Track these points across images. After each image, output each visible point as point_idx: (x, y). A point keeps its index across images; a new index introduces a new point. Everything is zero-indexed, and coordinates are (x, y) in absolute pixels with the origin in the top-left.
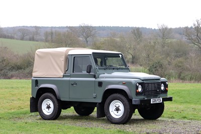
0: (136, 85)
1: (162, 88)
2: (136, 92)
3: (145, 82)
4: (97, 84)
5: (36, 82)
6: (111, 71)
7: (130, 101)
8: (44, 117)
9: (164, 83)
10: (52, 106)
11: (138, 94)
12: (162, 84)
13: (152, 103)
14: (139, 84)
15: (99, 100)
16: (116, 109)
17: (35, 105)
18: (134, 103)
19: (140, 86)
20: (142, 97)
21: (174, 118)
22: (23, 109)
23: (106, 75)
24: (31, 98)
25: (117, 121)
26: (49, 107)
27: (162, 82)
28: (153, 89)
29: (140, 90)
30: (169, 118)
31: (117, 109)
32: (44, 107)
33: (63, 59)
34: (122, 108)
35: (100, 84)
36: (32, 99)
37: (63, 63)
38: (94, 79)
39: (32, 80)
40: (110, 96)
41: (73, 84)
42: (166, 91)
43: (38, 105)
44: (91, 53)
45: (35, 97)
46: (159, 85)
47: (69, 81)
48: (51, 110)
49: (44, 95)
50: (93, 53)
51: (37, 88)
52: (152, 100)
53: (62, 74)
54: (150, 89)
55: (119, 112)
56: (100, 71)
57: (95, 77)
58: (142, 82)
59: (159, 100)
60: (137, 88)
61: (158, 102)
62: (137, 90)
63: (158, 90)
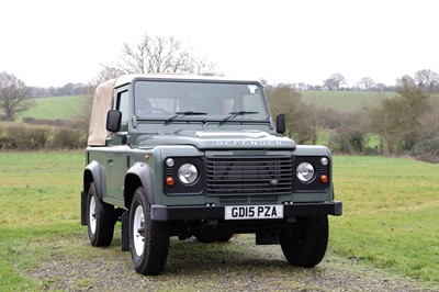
0: (166, 165)
3: (209, 154)
4: (126, 161)
9: (314, 160)
12: (306, 164)
18: (152, 216)
19: (188, 166)
20: (198, 201)
26: (95, 216)
27: (304, 159)
28: (251, 178)
41: (109, 163)
42: (321, 185)
43: (87, 210)
52: (228, 209)
53: (105, 137)
58: (202, 154)
61: (262, 216)
62: (169, 179)
63: (274, 182)
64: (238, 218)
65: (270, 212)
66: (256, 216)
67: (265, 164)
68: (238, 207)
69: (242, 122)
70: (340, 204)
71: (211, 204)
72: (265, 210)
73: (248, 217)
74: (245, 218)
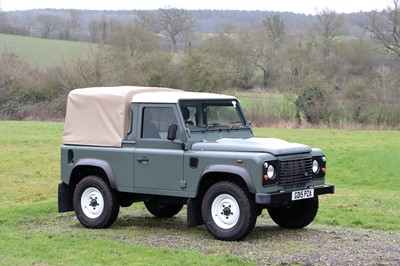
0: (264, 167)
1: (315, 169)
2: (264, 179)
3: (280, 158)
4: (188, 162)
5: (70, 155)
6: (215, 134)
7: (251, 196)
8: (85, 223)
9: (319, 159)
10: (100, 200)
11: (266, 182)
12: (315, 161)
13: (293, 199)
14: (269, 163)
15: (192, 193)
16: (225, 212)
17: (68, 199)
18: (258, 201)
19: (271, 167)
20: (274, 189)
21: (337, 224)
22: (45, 199)
23: (205, 144)
24: (59, 185)
25: (227, 235)
26: (94, 204)
27: (315, 158)
28: (297, 172)
29: (270, 174)
30: (328, 223)
31: (227, 212)
32: (85, 202)
33: (121, 110)
34: (235, 209)
35: (194, 162)
36: (62, 186)
37: (122, 117)
38: (181, 152)
39: (62, 150)
40: (213, 186)
41: (141, 161)
42: (321, 175)
43: (75, 199)
44: (176, 101)
45: (67, 183)
46: (308, 163)
47: (134, 154)
48: (100, 208)
49: (84, 180)
50: (181, 101)
51: (72, 166)
52: (293, 193)
53: (119, 140)
54: (291, 173)
55: (230, 216)
56: (195, 137)
57: (183, 147)
58: (275, 158)
59: (307, 194)
60: (265, 171)
61: (306, 197)
62: (265, 176)
63: (306, 174)
64: (297, 199)
65: (309, 194)
66: (303, 197)
68: (297, 192)
70: (334, 186)
72: (307, 192)
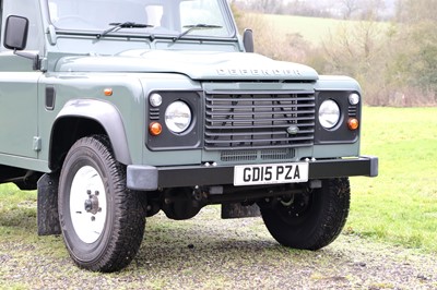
2: (150, 132)
3: (209, 88)
4: (43, 96)
9: (340, 97)
35: (50, 95)
38: (35, 75)
55: (98, 216)
61: (282, 180)
62: (155, 126)
63: (293, 129)
64: (251, 183)
65: (292, 174)
66: (273, 181)
67: (279, 103)
68: (251, 167)
69: (201, 40)
70: (376, 160)
71: (211, 163)
72: (286, 170)
73: (264, 182)
74: (259, 182)
